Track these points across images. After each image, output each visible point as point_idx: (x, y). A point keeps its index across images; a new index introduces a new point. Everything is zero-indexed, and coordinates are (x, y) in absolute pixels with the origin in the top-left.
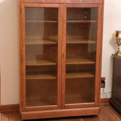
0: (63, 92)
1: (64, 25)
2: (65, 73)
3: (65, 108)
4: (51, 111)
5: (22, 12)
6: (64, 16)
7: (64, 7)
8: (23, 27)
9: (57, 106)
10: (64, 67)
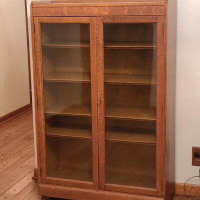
0: (102, 162)
1: (99, 52)
2: (103, 132)
3: (105, 190)
4: (82, 190)
5: (36, 30)
6: (98, 38)
7: (99, 22)
8: (38, 54)
9: (92, 183)
10: (101, 122)
